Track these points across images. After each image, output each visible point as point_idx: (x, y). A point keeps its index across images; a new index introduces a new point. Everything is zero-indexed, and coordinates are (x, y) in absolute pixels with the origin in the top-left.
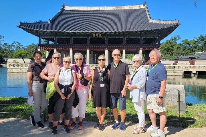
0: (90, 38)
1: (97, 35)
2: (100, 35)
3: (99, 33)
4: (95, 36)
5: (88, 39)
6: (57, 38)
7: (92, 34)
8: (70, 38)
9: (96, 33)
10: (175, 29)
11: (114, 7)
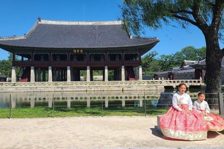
0: (70, 54)
1: (78, 51)
2: (82, 51)
3: (80, 49)
4: (75, 52)
5: (68, 55)
6: (34, 54)
7: (73, 50)
8: (49, 54)
9: (76, 49)
10: (155, 45)
11: (94, 23)
